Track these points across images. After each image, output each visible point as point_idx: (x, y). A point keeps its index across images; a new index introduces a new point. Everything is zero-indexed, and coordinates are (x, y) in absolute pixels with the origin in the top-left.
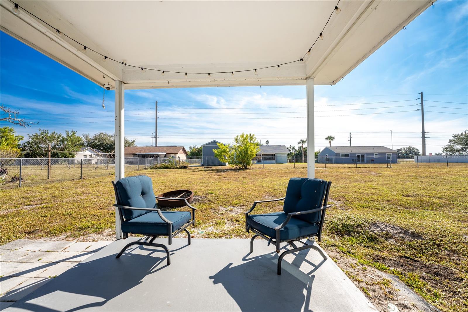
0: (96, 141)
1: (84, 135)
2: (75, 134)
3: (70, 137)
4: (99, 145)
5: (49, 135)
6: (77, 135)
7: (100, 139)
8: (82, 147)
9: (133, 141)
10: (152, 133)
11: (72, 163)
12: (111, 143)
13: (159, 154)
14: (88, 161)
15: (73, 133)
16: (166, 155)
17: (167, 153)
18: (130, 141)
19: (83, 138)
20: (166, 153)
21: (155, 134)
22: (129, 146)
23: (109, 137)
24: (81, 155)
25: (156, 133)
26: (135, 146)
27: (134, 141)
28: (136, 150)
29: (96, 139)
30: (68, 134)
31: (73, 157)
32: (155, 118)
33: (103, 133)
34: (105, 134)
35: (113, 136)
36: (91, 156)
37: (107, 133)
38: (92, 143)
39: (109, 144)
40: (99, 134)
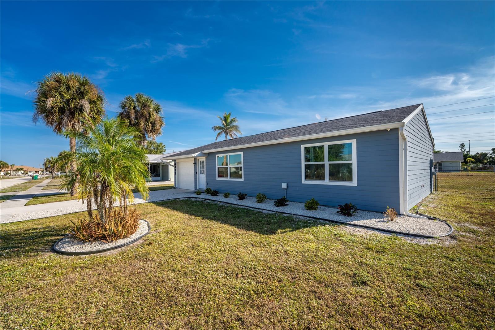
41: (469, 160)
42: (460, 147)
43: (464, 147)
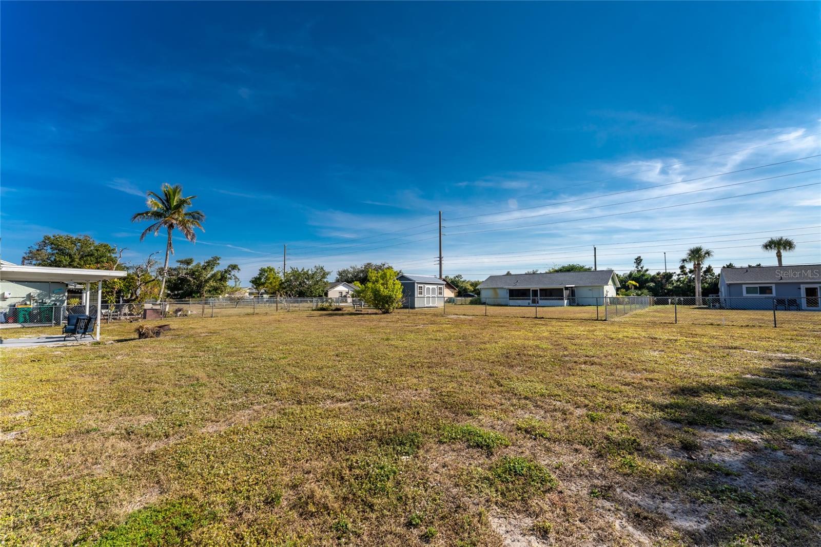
24: (335, 292)
41: (630, 283)
42: (635, 262)
43: (640, 262)
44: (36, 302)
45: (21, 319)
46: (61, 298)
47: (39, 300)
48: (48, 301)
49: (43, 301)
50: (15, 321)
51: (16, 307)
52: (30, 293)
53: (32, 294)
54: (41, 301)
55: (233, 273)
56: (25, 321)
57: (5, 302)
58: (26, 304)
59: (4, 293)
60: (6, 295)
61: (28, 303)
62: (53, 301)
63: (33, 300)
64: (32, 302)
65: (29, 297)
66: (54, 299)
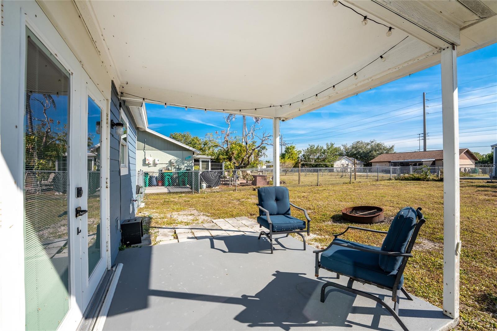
0: (354, 150)
1: (343, 145)
2: (333, 146)
3: (329, 149)
4: (355, 154)
5: (315, 148)
6: (335, 146)
7: (356, 147)
8: (339, 157)
9: (391, 147)
10: (420, 134)
11: (331, 171)
12: (367, 151)
13: (422, 160)
14: (344, 169)
15: (332, 145)
16: (434, 162)
17: (436, 160)
18: (388, 147)
19: (342, 148)
20: (434, 160)
21: (423, 135)
22: (386, 153)
23: (365, 144)
24: (338, 164)
25: (425, 134)
26: (393, 152)
27: (393, 146)
28: (392, 157)
29: (353, 148)
30: (328, 146)
31: (332, 166)
32: (423, 114)
33: (359, 142)
34: (361, 142)
35: (369, 144)
36: (348, 165)
37: (363, 141)
38: (349, 152)
39: (365, 152)
40: (356, 143)
44: (175, 168)
45: (167, 183)
46: (190, 165)
47: (177, 166)
48: (183, 167)
49: (179, 167)
50: (163, 185)
51: (163, 172)
52: (171, 160)
53: (172, 161)
54: (178, 167)
55: (263, 152)
56: (169, 185)
57: (155, 167)
58: (169, 170)
59: (155, 160)
60: (157, 162)
61: (170, 168)
62: (186, 166)
63: (173, 166)
64: (172, 168)
65: (171, 163)
66: (186, 165)
